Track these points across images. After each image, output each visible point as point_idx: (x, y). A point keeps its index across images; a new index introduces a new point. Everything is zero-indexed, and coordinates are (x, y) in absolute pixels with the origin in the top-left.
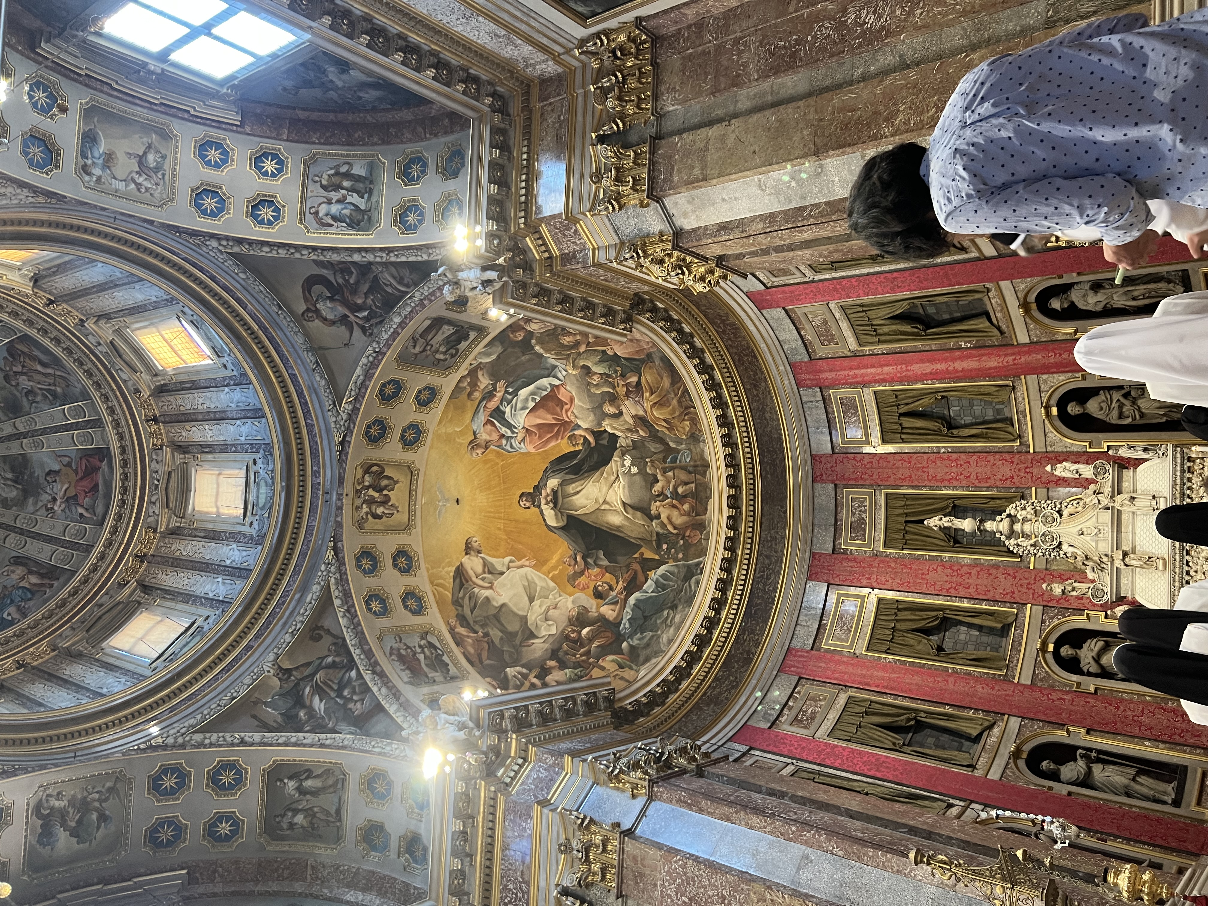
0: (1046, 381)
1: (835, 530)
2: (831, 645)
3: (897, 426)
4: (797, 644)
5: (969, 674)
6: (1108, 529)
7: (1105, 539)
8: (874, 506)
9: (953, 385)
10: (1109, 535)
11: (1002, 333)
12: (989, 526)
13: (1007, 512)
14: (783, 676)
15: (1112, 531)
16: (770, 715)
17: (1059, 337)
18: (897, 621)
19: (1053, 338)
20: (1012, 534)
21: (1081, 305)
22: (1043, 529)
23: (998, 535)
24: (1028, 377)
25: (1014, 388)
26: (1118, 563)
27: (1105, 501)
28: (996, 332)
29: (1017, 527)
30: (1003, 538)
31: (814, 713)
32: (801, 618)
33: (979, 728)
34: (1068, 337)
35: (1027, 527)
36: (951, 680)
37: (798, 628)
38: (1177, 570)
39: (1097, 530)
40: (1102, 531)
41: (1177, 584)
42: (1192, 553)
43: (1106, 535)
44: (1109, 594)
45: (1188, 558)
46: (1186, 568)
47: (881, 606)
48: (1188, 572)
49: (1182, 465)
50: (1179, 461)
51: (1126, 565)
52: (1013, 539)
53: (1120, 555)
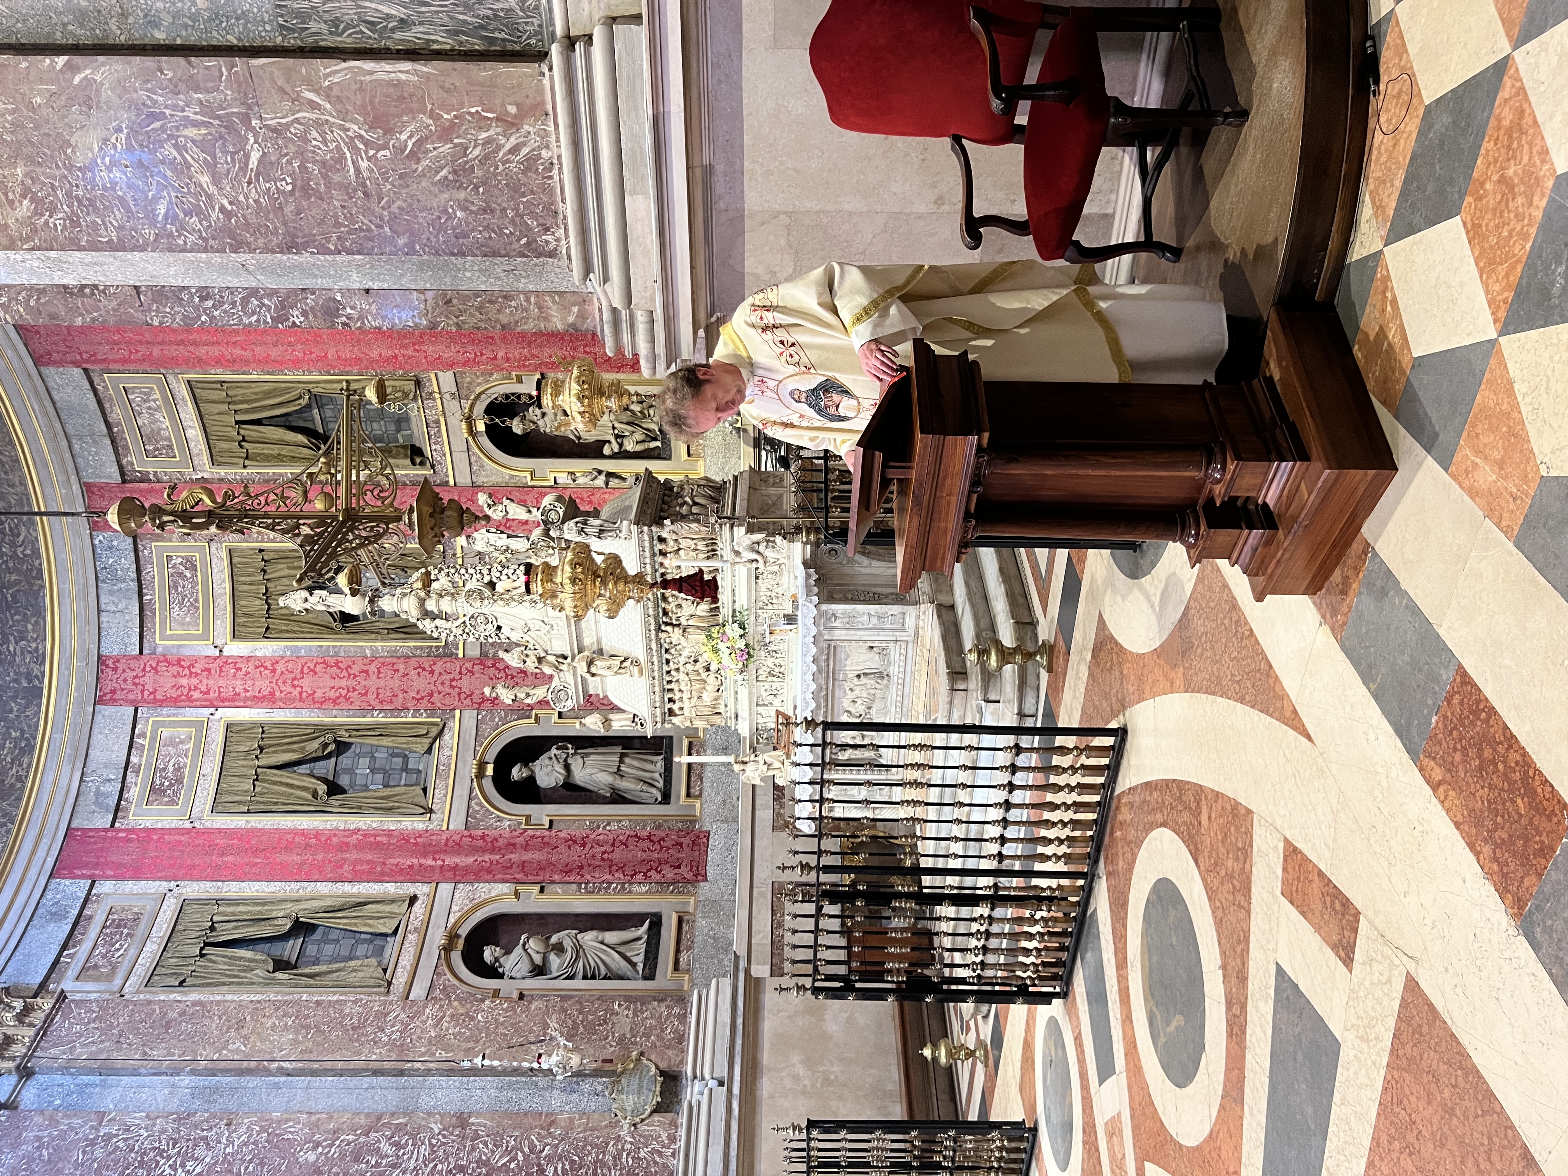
1: (113, 442)
2: (171, 637)
4: (111, 648)
5: (394, 653)
7: (560, 636)
8: (171, 401)
10: (565, 631)
14: (105, 710)
16: (107, 795)
22: (471, 611)
26: (581, 670)
31: (178, 769)
32: (103, 599)
33: (427, 741)
37: (104, 618)
38: (656, 674)
39: (548, 627)
40: (555, 627)
41: (657, 689)
42: (673, 651)
43: (562, 632)
44: (574, 698)
45: (667, 656)
46: (666, 668)
47: (235, 560)
48: (668, 672)
49: (652, 547)
50: (647, 544)
51: (593, 675)
52: (428, 620)
53: (584, 665)
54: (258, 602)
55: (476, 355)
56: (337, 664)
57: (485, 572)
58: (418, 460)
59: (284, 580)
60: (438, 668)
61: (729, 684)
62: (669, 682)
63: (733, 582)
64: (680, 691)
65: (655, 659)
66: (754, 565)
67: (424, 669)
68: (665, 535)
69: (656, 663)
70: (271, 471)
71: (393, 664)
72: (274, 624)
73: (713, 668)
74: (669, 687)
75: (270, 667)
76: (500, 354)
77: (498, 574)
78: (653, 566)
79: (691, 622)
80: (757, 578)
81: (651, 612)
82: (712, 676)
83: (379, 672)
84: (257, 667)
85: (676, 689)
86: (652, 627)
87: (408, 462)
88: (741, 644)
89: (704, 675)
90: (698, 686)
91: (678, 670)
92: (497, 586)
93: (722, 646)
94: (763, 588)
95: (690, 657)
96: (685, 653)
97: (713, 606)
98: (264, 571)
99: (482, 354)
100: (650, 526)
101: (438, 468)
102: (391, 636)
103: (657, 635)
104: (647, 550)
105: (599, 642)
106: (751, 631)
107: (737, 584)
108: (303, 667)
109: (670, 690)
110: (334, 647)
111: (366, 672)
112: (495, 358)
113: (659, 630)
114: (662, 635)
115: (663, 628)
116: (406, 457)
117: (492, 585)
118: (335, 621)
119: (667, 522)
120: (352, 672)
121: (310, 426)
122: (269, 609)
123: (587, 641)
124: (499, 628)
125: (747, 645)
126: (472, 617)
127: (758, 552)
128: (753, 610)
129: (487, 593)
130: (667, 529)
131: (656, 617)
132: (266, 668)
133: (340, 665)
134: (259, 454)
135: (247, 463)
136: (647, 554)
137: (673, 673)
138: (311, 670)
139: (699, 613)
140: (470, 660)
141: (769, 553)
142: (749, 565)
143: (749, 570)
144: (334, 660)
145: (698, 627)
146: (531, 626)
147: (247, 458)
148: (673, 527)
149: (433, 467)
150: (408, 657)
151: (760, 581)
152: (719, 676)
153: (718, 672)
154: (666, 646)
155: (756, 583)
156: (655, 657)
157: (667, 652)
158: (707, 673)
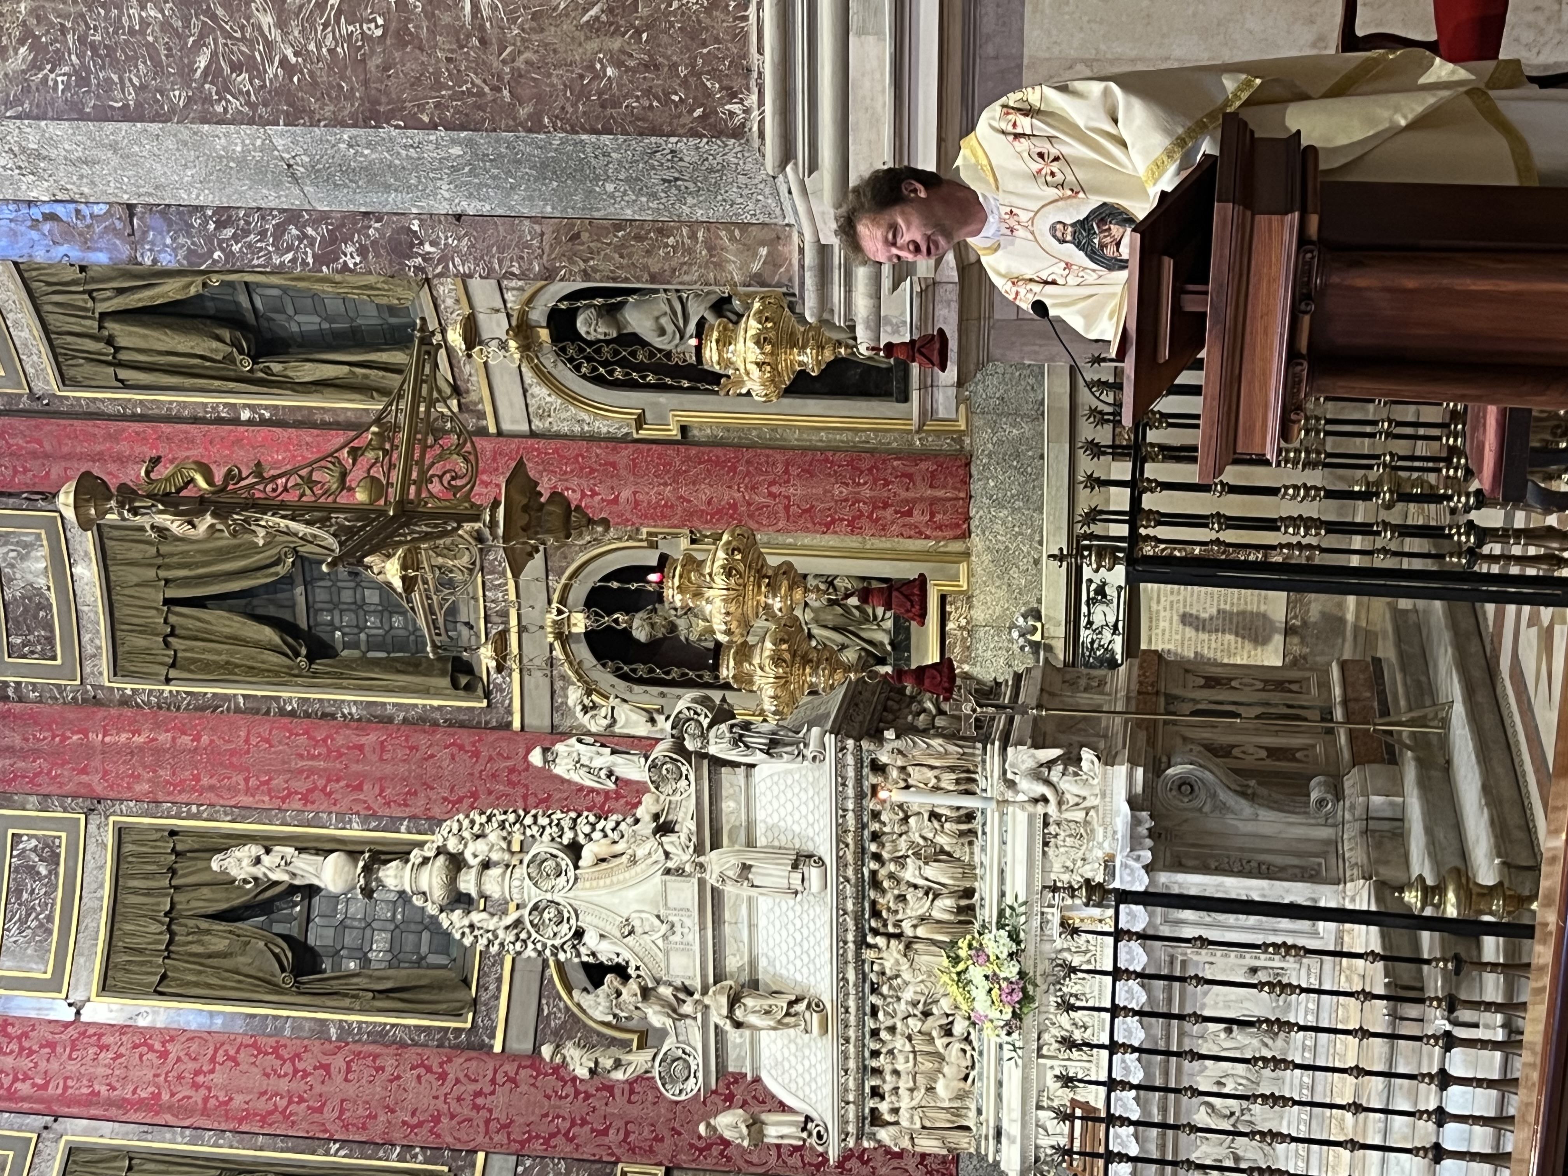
3: (100, 346)
5: (379, 1035)
6: (692, 921)
7: (686, 947)
10: (694, 938)
12: (393, 877)
13: (439, 839)
15: (702, 929)
18: (176, 888)
20: (454, 899)
22: (534, 895)
23: (417, 902)
26: (718, 1016)
27: (682, 857)
29: (467, 883)
30: (432, 909)
35: (493, 884)
36: (338, 1062)
38: (852, 1033)
39: (664, 928)
40: (678, 928)
41: (852, 1064)
42: (885, 989)
43: (689, 938)
44: (700, 1074)
45: (874, 999)
46: (870, 1024)
47: (128, 848)
48: (875, 1033)
49: (859, 780)
50: (851, 773)
51: (738, 1025)
52: (458, 912)
53: (724, 1000)
54: (155, 928)
55: (583, 495)
56: (275, 1051)
57: (566, 823)
58: (463, 680)
59: (205, 890)
60: (454, 1070)
61: (987, 1065)
62: (875, 1054)
63: (1002, 854)
64: (896, 1073)
65: (852, 1003)
66: (1040, 809)
67: (429, 1070)
68: (884, 758)
69: (852, 1010)
70: (210, 690)
71: (376, 1057)
72: (176, 969)
73: (959, 1028)
74: (874, 1063)
75: (158, 1046)
76: (626, 494)
77: (587, 829)
78: (859, 817)
79: (921, 932)
80: (1046, 844)
81: (850, 906)
82: (957, 1046)
83: (349, 1070)
84: (136, 1046)
85: (888, 1068)
86: (850, 937)
87: (446, 682)
88: (1011, 971)
89: (940, 1043)
90: (927, 1065)
91: (892, 1029)
92: (585, 853)
93: (976, 973)
94: (1057, 867)
95: (915, 1004)
96: (908, 995)
97: (964, 902)
98: (173, 871)
99: (594, 494)
100: (858, 739)
101: (497, 697)
102: (379, 1004)
103: (858, 954)
104: (850, 783)
105: (753, 964)
106: (1031, 949)
107: (1009, 859)
108: (216, 1050)
109: (877, 1072)
110: (276, 1017)
111: (326, 1067)
112: (616, 501)
113: (861, 943)
114: (869, 955)
115: (870, 939)
116: (443, 674)
117: (574, 850)
118: (283, 970)
119: (890, 734)
120: (300, 1066)
121: (286, 616)
122: (171, 942)
123: (733, 962)
124: (579, 934)
125: (1022, 974)
126: (535, 908)
127: (1048, 782)
128: (1037, 908)
129: (565, 861)
130: (888, 747)
131: (858, 918)
132: (151, 1048)
133: (282, 1051)
134: (194, 661)
135: (173, 673)
136: (850, 791)
137: (884, 1035)
138: (230, 1058)
139: (937, 914)
140: (515, 1057)
141: (1067, 785)
142: (1030, 808)
143: (1031, 818)
144: (272, 1041)
145: (934, 942)
146: (636, 923)
147: (173, 665)
148: (899, 744)
149: (487, 695)
150: (403, 1045)
151: (1051, 851)
152: (968, 1048)
153: (967, 1039)
154: (873, 977)
155: (1044, 853)
156: (852, 998)
157: (874, 990)
158: (946, 1040)
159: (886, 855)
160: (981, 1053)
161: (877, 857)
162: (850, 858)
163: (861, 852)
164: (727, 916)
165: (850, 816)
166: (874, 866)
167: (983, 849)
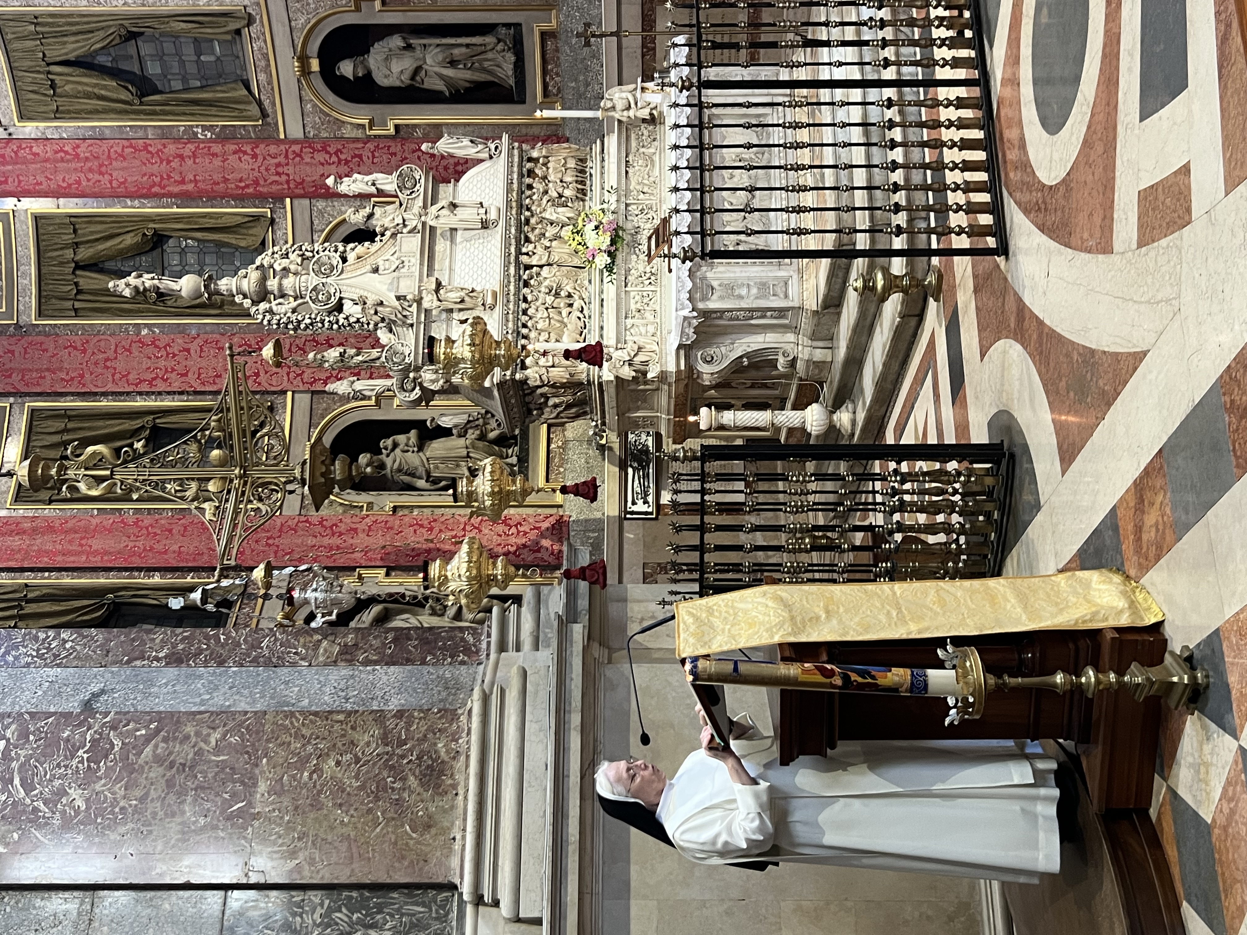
0: (321, 213)
6: (416, 260)
7: (410, 276)
9: (175, 210)
10: (416, 270)
11: (264, 115)
12: (225, 284)
13: (258, 262)
15: (421, 264)
17: (348, 132)
19: (338, 134)
20: (263, 295)
21: (382, 79)
22: (314, 282)
23: (238, 299)
24: (296, 202)
25: (272, 221)
28: (254, 110)
29: (272, 284)
30: (247, 303)
34: (359, 134)
35: (289, 282)
38: (511, 306)
40: (406, 263)
42: (532, 283)
43: (413, 269)
44: (412, 355)
45: (525, 292)
48: (525, 312)
49: (521, 166)
50: (516, 159)
64: (538, 331)
65: (512, 288)
68: (535, 155)
69: (512, 294)
73: (577, 304)
74: (524, 331)
78: (520, 186)
82: (575, 314)
86: (513, 249)
89: (565, 312)
90: (557, 325)
96: (546, 283)
103: (517, 258)
104: (516, 165)
109: (525, 337)
113: (519, 253)
126: (314, 289)
136: (515, 169)
151: (630, 171)
152: (581, 316)
153: (582, 311)
154: (525, 277)
155: (627, 172)
156: (512, 284)
157: (526, 284)
158: (569, 309)
159: (533, 208)
160: (590, 317)
161: (528, 209)
162: (514, 204)
163: (520, 206)
164: (437, 267)
165: (515, 181)
166: (527, 214)
167: (591, 199)
